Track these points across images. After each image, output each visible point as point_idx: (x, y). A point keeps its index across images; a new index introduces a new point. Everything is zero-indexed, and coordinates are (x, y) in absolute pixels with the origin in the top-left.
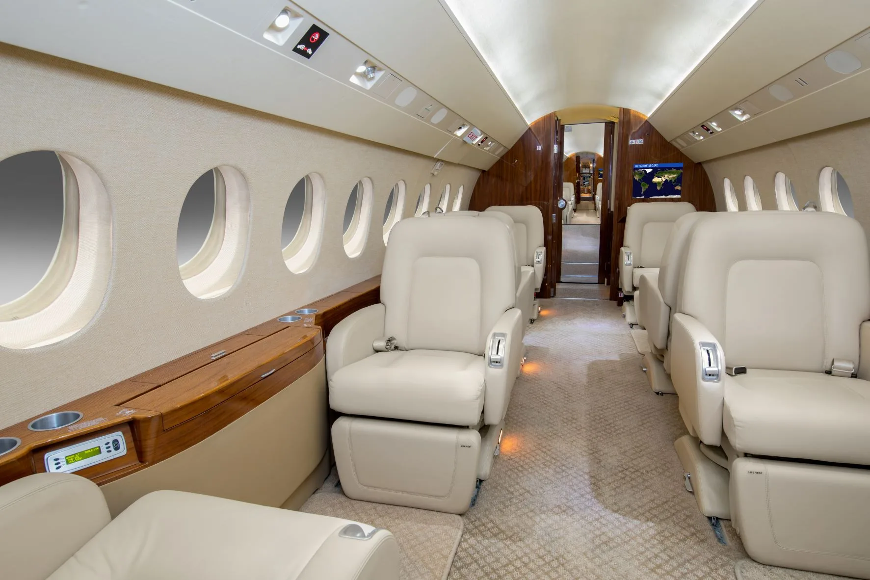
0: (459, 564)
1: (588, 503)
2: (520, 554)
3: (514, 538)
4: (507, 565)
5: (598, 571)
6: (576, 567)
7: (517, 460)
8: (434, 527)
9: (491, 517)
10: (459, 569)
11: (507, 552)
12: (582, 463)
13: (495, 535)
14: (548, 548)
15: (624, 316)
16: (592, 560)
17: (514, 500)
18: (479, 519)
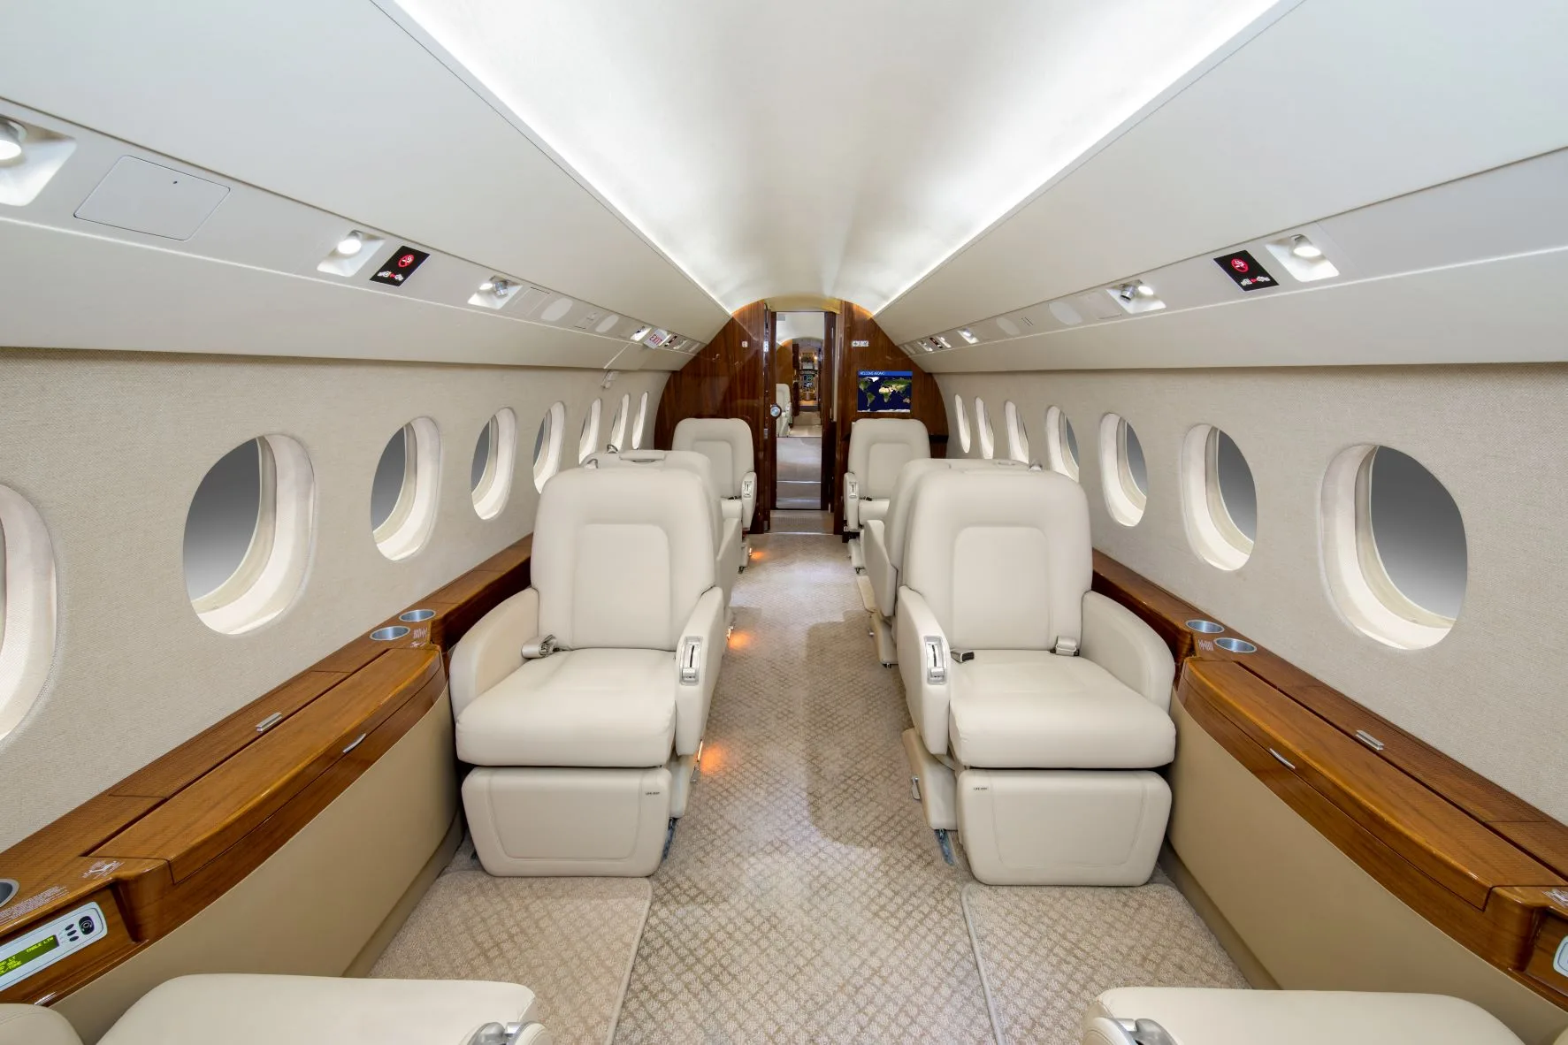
0: (646, 951)
1: (806, 833)
2: (723, 921)
3: (717, 899)
4: (707, 941)
5: (816, 928)
6: (790, 928)
7: (721, 781)
8: (612, 902)
9: (688, 872)
10: (645, 959)
11: (708, 920)
12: (799, 775)
13: (693, 899)
14: (758, 906)
15: (850, 557)
16: (808, 913)
17: (718, 843)
18: (672, 879)
